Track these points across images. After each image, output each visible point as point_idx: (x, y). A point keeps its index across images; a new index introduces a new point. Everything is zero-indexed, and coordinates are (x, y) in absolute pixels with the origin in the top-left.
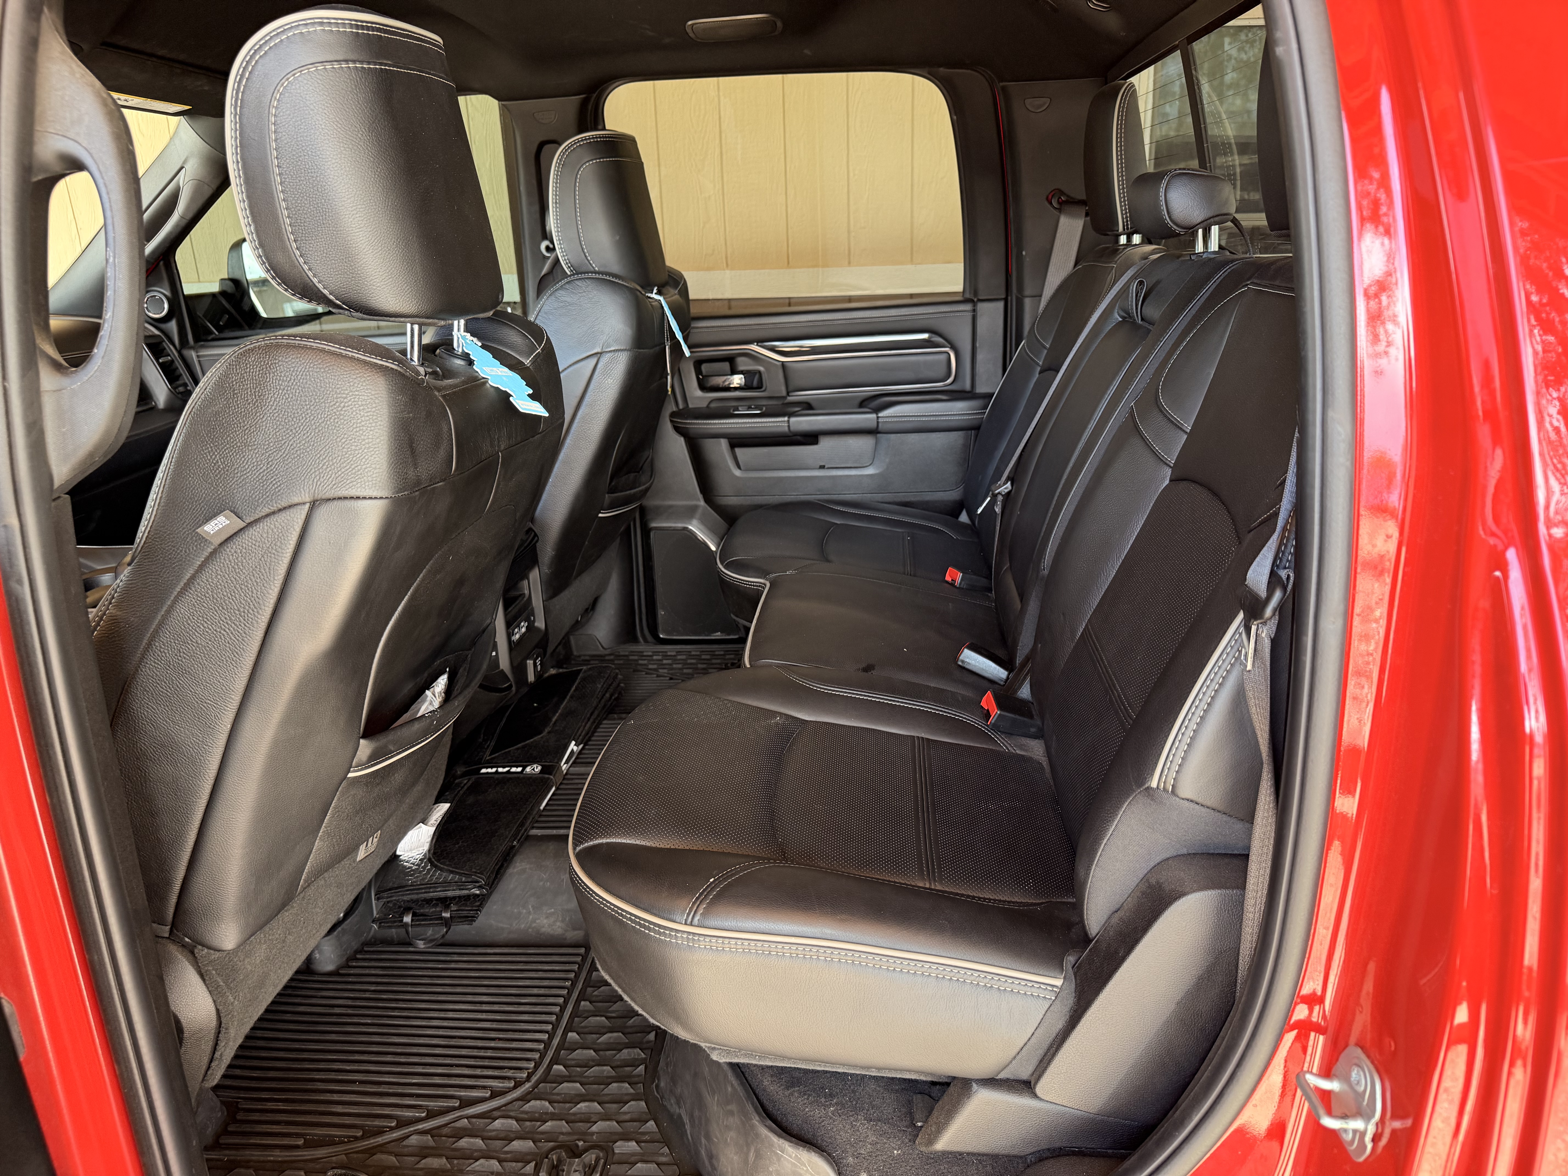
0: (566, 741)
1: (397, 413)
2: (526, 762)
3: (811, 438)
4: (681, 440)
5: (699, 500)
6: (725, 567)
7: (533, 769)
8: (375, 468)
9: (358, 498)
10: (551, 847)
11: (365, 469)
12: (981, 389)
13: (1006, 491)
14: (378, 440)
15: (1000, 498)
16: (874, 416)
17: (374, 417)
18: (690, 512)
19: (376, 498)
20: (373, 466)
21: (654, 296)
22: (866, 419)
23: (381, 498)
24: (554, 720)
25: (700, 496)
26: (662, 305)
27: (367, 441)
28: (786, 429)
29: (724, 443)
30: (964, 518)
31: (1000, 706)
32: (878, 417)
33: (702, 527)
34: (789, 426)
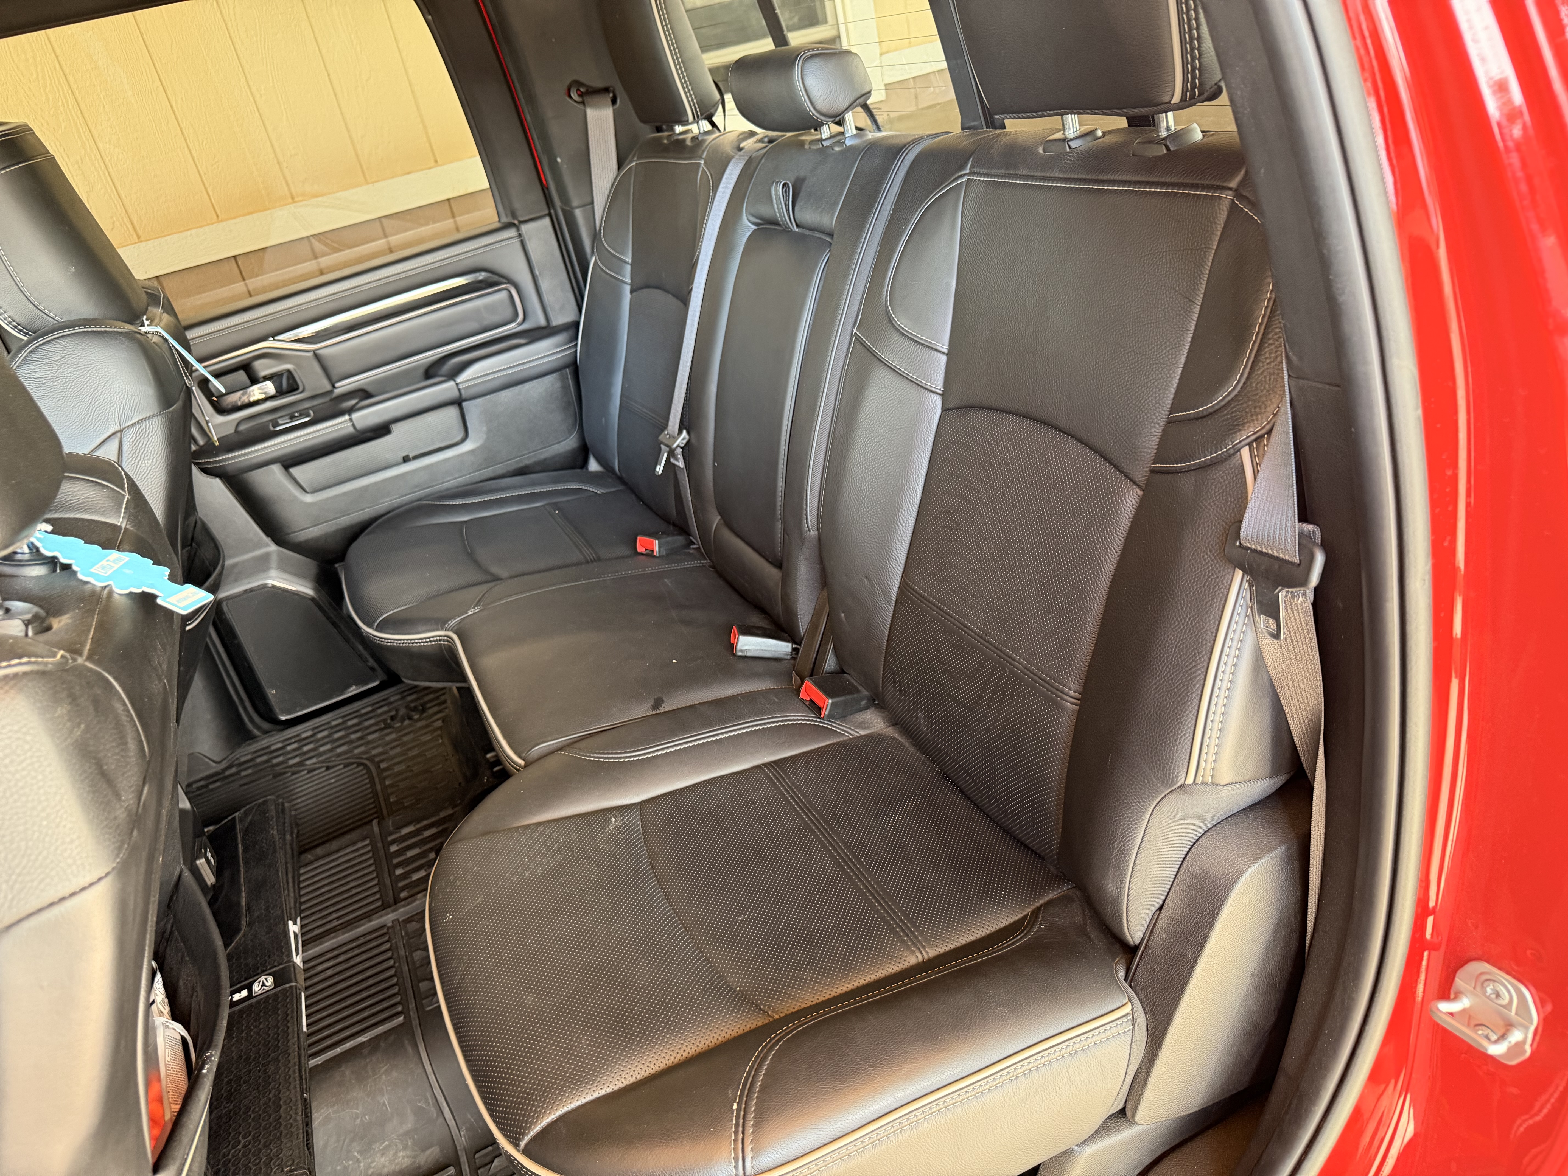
0: (281, 926)
1: (65, 740)
2: (246, 979)
3: (382, 430)
4: (217, 483)
5: (267, 545)
6: (377, 630)
7: (263, 985)
8: (72, 841)
9: (63, 899)
10: (347, 1073)
11: (56, 849)
12: (558, 320)
13: (685, 442)
14: (58, 798)
15: (679, 451)
16: (452, 383)
17: (36, 765)
18: (262, 564)
19: (92, 884)
20: (68, 840)
21: (146, 328)
22: (444, 389)
23: (100, 879)
24: (243, 903)
25: (267, 540)
26: (163, 337)
27: (39, 808)
28: (351, 430)
29: (276, 469)
30: (593, 466)
31: (830, 695)
32: (457, 384)
33: (286, 576)
34: (353, 425)
